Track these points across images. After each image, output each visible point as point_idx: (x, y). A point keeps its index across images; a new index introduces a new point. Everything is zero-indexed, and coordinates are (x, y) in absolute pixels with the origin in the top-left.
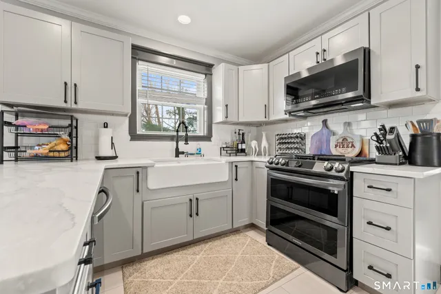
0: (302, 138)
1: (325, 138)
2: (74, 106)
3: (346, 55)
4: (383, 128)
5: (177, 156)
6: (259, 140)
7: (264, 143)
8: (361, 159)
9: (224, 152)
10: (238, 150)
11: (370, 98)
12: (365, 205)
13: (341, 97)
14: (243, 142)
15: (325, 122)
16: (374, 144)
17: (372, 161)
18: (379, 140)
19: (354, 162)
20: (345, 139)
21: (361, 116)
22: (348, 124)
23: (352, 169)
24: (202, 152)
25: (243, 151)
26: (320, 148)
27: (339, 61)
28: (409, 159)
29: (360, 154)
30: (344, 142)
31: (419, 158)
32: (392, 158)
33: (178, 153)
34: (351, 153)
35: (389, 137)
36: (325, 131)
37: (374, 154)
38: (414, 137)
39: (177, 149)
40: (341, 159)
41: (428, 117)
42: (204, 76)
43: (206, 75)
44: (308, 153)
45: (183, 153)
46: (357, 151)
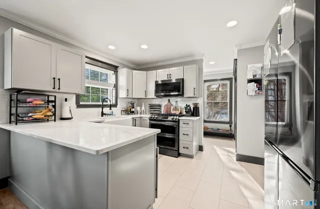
0: (160, 106)
1: (169, 107)
2: (58, 91)
3: (176, 80)
4: (187, 105)
5: (102, 116)
6: (141, 107)
7: (143, 108)
8: (181, 115)
9: (123, 113)
10: (131, 112)
11: (183, 95)
12: (183, 129)
13: (172, 94)
14: (133, 107)
15: (169, 100)
16: (184, 110)
17: (184, 115)
18: (186, 109)
19: (180, 116)
20: (176, 107)
21: (179, 99)
22: (177, 102)
23: (179, 118)
24: (114, 114)
25: (133, 112)
26: (167, 111)
27: (174, 81)
28: (193, 115)
29: (181, 113)
30: (176, 109)
31: (195, 115)
32: (189, 115)
33: (103, 114)
34: (178, 113)
35: (188, 108)
36: (169, 104)
37: (184, 113)
38: (194, 108)
39: (102, 112)
40: (174, 115)
41: (196, 102)
42: (113, 72)
43: (115, 72)
44: (162, 113)
45: (105, 114)
46: (179, 112)
